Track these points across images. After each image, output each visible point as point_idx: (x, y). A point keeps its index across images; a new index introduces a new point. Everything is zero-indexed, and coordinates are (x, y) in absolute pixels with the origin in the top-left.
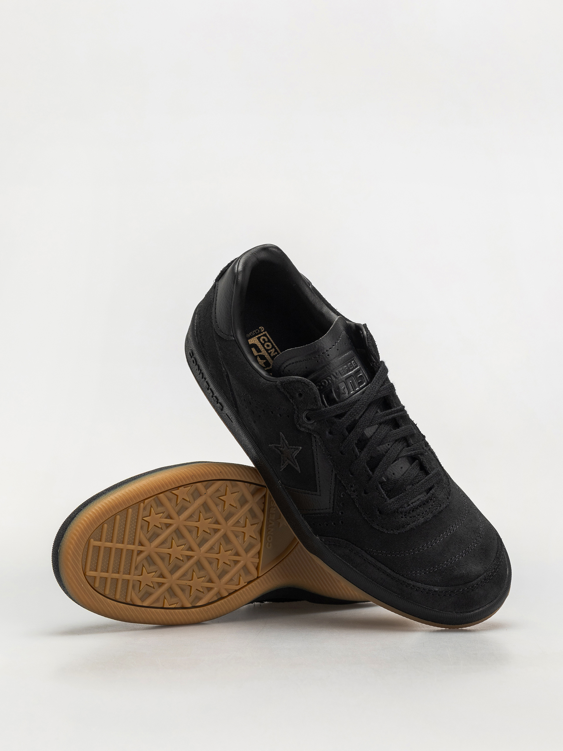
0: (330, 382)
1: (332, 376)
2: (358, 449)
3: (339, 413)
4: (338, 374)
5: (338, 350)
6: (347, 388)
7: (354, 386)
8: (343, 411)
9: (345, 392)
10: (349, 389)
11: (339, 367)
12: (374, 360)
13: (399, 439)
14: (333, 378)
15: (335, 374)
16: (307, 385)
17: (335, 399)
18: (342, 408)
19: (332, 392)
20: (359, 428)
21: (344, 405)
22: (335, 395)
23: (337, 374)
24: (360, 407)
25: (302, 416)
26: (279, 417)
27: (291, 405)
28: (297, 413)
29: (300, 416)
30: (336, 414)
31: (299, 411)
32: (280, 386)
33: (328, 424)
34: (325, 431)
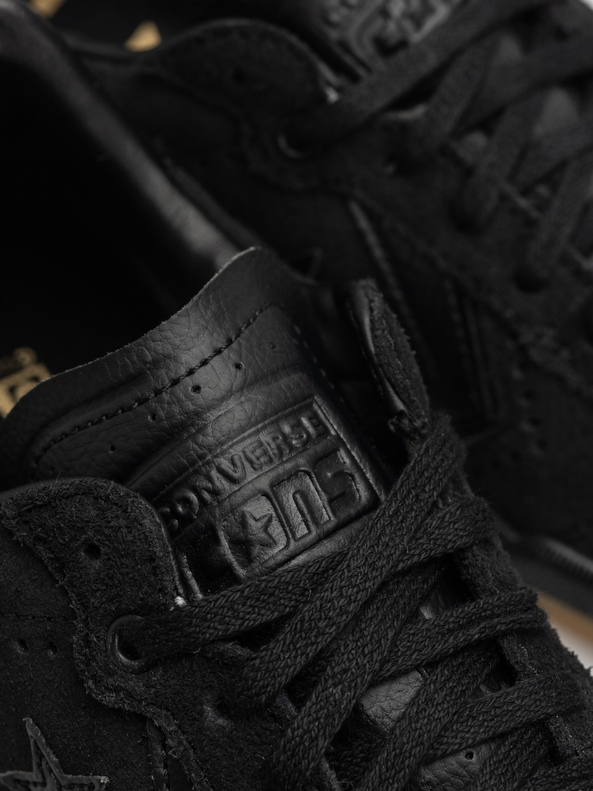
0: (206, 496)
1: (214, 473)
2: (339, 778)
3: (255, 620)
4: (239, 464)
5: (238, 366)
6: (281, 522)
7: (311, 512)
8: (273, 612)
9: (270, 536)
10: (289, 525)
11: (246, 434)
12: (400, 406)
13: (515, 729)
14: (218, 484)
15: (225, 464)
16: (116, 504)
17: (229, 568)
18: (264, 601)
19: (217, 541)
20: (335, 685)
21: (276, 587)
22: (229, 552)
23: (234, 464)
24: (341, 595)
25: (105, 640)
26: (17, 653)
27: (59, 598)
28: (81, 631)
29: (96, 643)
30: (241, 625)
31: (91, 621)
32: (14, 519)
33: (210, 673)
34: (201, 704)
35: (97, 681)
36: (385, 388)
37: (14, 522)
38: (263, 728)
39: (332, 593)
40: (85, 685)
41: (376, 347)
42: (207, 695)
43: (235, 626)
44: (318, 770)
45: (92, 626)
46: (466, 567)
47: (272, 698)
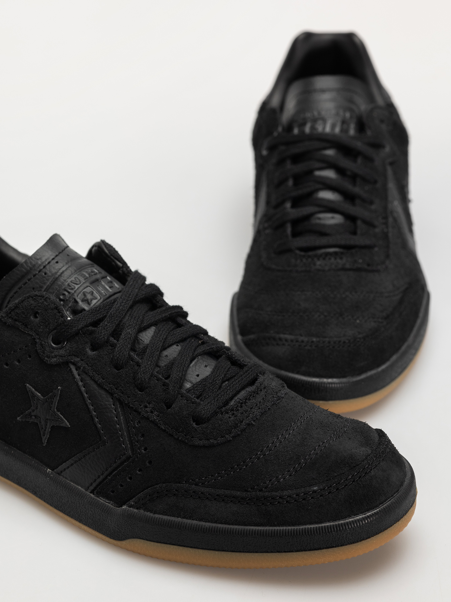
0: (70, 291)
1: (70, 283)
4: (77, 280)
6: (96, 293)
8: (100, 316)
9: (94, 297)
10: (99, 293)
14: (72, 286)
17: (84, 309)
18: (97, 312)
19: (77, 302)
25: (48, 342)
26: (17, 365)
27: (28, 337)
28: (39, 342)
29: (44, 344)
30: (91, 320)
31: (41, 338)
32: (5, 317)
33: (86, 338)
34: (86, 349)
35: (48, 357)
36: (114, 261)
37: (6, 318)
38: (108, 349)
39: (118, 305)
40: (44, 361)
41: (108, 250)
42: (86, 345)
43: (90, 321)
44: (129, 355)
45: (42, 339)
46: (158, 302)
47: (108, 339)
